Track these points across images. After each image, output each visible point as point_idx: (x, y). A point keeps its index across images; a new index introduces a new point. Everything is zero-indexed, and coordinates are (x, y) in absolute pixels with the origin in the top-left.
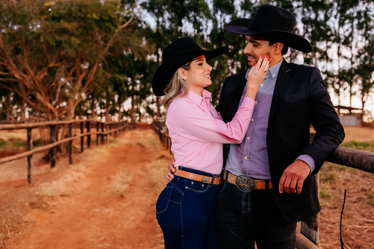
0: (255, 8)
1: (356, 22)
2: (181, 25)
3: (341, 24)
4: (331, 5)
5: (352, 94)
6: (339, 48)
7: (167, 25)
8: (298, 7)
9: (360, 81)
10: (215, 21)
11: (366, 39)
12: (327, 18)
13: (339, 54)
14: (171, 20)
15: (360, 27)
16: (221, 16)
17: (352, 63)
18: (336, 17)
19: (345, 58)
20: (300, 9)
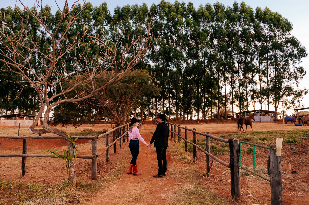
0: (210, 56)
1: (269, 62)
2: (169, 66)
3: (260, 63)
4: (254, 52)
5: (269, 103)
6: (260, 76)
7: (161, 66)
8: (235, 54)
9: (273, 96)
10: (188, 64)
11: (276, 71)
12: (252, 60)
13: (260, 80)
14: (163, 64)
15: (272, 64)
16: (191, 61)
17: (268, 85)
18: (257, 59)
19: (264, 82)
20: (236, 55)
